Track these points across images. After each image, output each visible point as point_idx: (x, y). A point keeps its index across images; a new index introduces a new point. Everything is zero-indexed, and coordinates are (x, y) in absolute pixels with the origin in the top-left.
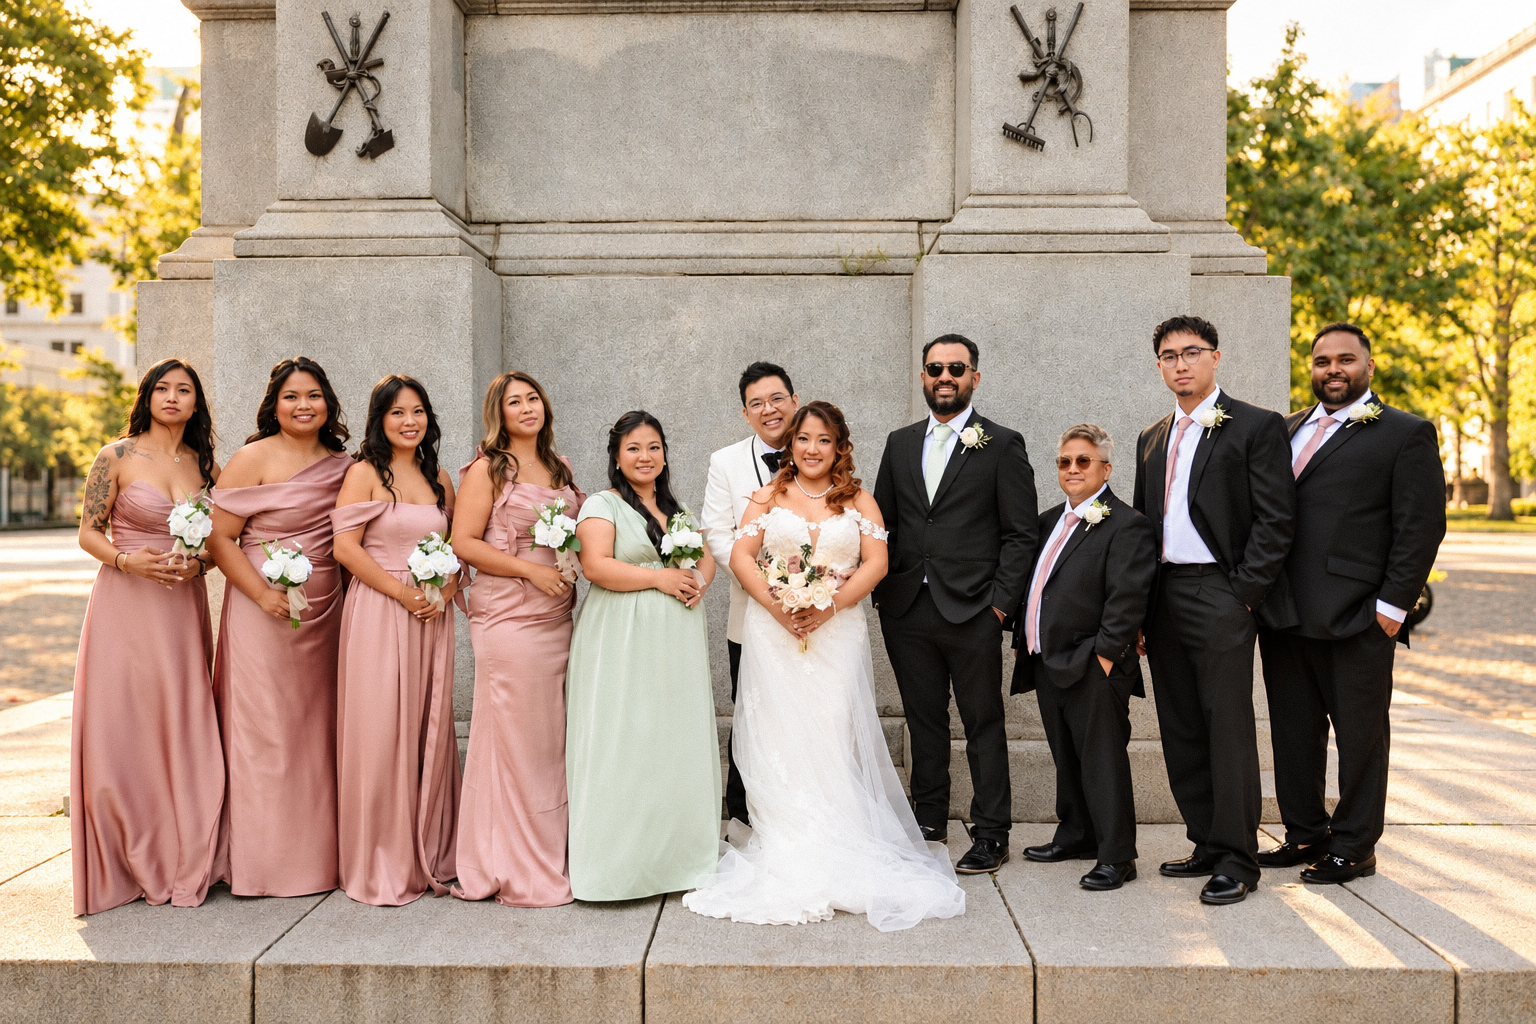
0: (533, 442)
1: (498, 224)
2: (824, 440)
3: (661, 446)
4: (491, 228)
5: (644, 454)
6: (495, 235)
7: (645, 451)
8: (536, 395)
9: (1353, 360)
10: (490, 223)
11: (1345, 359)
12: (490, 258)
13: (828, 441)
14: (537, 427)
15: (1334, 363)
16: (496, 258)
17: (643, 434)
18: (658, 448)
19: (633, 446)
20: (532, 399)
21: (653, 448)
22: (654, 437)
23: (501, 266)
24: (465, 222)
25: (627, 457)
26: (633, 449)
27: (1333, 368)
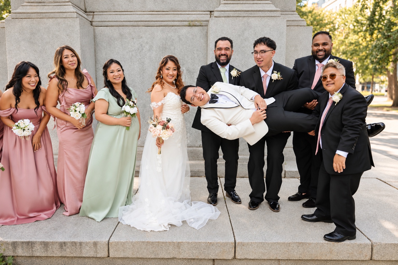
0: (74, 71)
1: (94, 12)
2: (174, 70)
3: (121, 70)
4: (92, 14)
5: (116, 73)
6: (93, 15)
7: (116, 72)
8: (74, 55)
9: (327, 45)
10: (91, 12)
11: (324, 44)
12: (91, 22)
13: (176, 70)
14: (75, 66)
15: (321, 46)
16: (93, 22)
17: (114, 67)
18: (120, 71)
19: (112, 71)
20: (73, 56)
21: (119, 71)
22: (119, 67)
23: (94, 23)
24: (85, 12)
25: (110, 75)
26: (112, 72)
27: (321, 47)
